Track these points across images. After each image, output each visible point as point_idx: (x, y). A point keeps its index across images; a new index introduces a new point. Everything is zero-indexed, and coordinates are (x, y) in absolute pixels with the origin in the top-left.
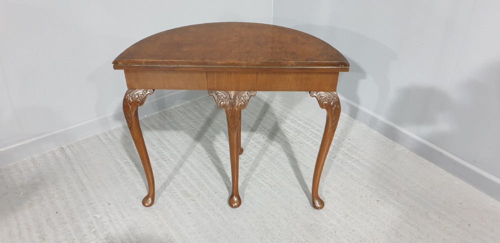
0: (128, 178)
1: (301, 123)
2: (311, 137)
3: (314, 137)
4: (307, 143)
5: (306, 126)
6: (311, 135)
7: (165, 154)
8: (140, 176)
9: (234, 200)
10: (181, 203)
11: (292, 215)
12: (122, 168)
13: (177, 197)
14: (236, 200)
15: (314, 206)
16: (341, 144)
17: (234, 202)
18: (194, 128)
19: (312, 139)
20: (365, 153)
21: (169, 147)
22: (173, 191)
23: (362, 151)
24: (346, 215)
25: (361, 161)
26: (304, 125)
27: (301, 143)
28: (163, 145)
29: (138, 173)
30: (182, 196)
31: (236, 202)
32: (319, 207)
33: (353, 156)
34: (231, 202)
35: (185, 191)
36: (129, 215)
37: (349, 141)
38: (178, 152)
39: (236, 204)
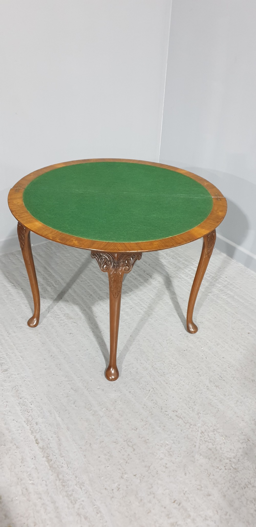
0: (14, 300)
1: (181, 260)
2: (189, 273)
3: (192, 273)
4: (186, 278)
5: (186, 263)
6: (189, 271)
7: (50, 281)
8: (25, 299)
9: (111, 372)
10: (64, 324)
11: (167, 340)
12: (9, 290)
13: (60, 319)
14: (113, 372)
15: (188, 330)
16: (218, 281)
17: (111, 374)
18: (78, 258)
19: (190, 275)
20: (240, 290)
21: (54, 274)
22: (56, 314)
23: (238, 288)
24: (217, 344)
25: (236, 297)
26: (184, 262)
27: (180, 278)
28: (48, 272)
29: (23, 296)
30: (64, 318)
31: (114, 375)
32: (193, 331)
33: (229, 292)
34: (107, 374)
35: (68, 314)
36: (15, 332)
37: (225, 278)
38: (63, 279)
39: (113, 377)
